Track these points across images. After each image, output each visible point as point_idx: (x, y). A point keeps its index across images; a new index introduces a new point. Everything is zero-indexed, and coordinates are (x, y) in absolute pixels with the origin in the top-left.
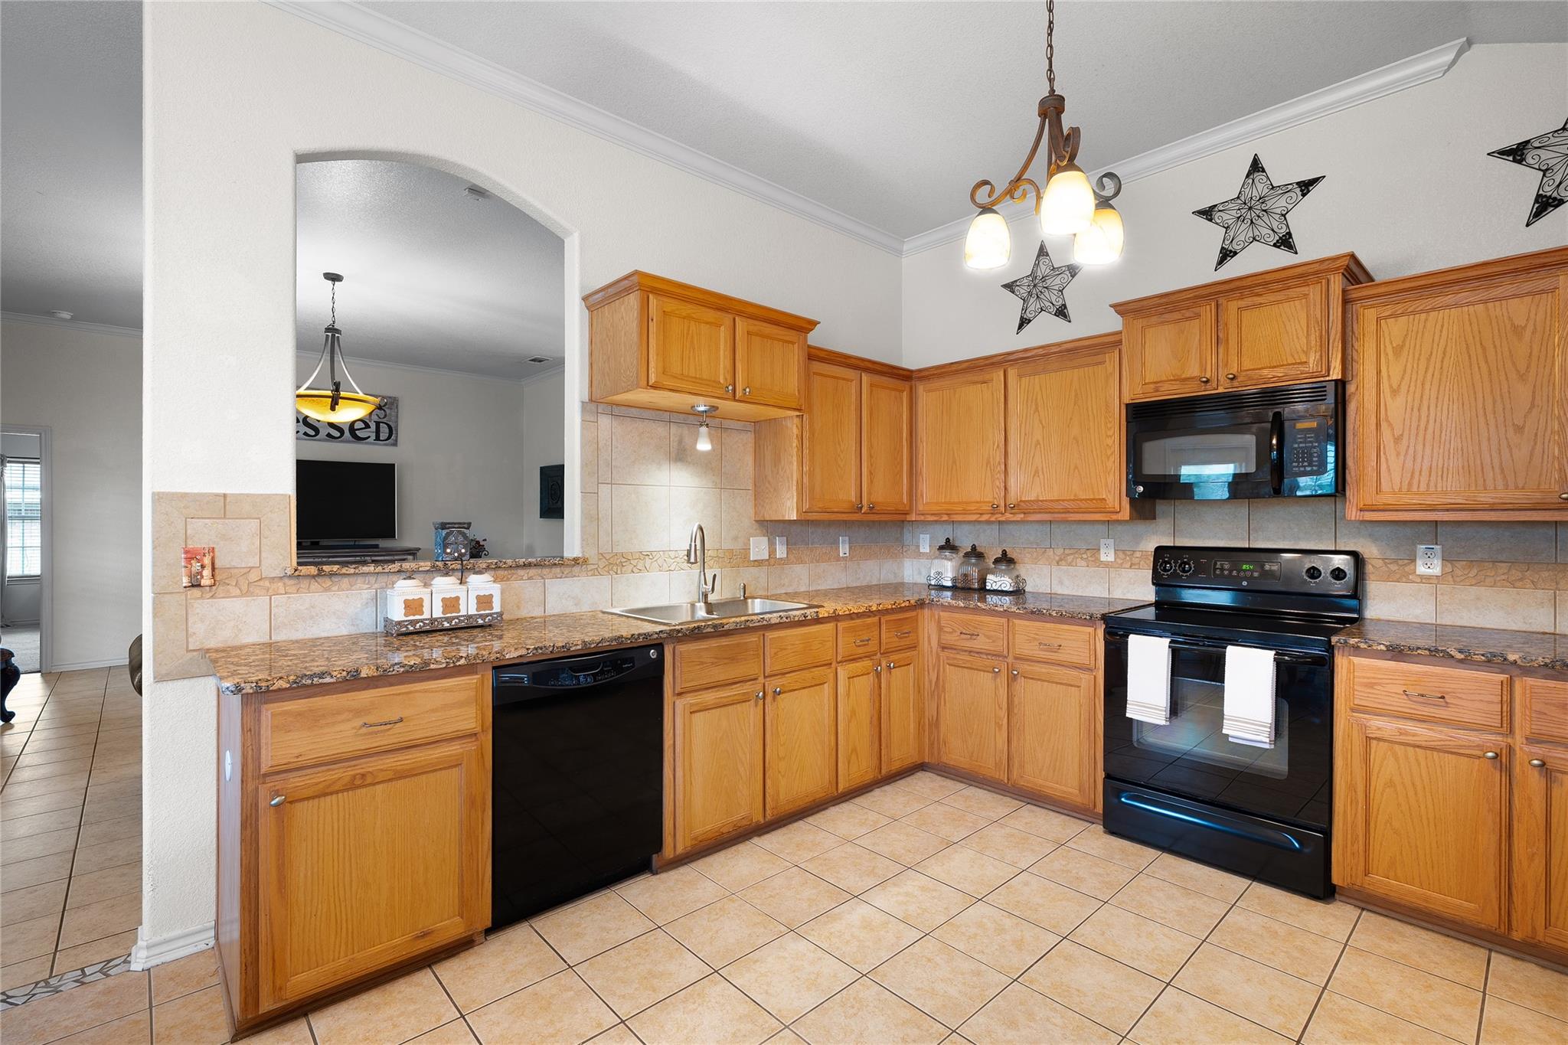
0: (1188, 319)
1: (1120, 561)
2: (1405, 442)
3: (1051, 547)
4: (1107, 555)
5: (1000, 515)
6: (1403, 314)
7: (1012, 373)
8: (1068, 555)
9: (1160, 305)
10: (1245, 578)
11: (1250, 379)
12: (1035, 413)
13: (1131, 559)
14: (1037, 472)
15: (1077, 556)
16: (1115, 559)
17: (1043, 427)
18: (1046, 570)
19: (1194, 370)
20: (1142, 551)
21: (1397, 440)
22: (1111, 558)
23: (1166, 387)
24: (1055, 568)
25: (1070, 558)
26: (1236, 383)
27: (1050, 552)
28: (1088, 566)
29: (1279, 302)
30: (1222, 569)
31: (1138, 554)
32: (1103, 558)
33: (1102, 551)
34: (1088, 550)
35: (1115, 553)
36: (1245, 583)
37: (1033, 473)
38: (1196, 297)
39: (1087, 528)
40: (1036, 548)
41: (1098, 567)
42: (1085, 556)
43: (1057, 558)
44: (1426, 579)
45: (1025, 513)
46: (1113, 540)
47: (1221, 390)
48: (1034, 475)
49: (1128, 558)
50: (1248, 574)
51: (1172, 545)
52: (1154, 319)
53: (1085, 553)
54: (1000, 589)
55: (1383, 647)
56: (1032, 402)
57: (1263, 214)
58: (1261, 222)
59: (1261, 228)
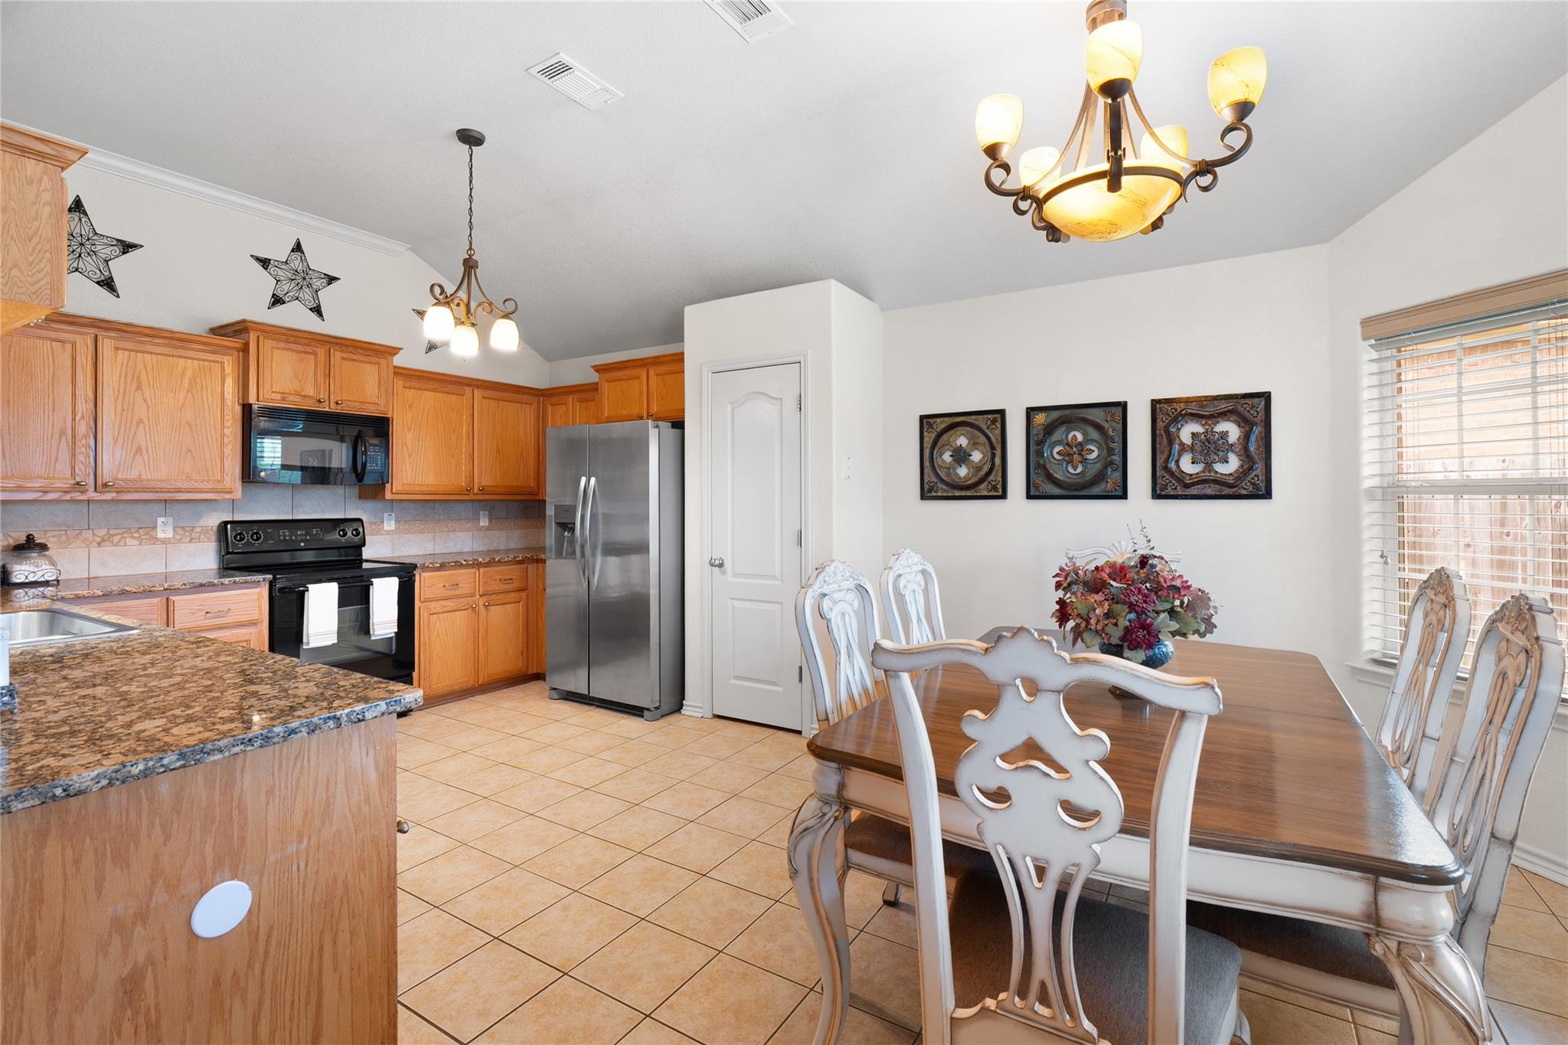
0: (306, 353)
1: (178, 537)
2: (413, 455)
3: (89, 529)
4: (165, 530)
5: (79, 494)
6: (414, 388)
8: (114, 535)
9: (285, 335)
10: (302, 541)
11: (348, 407)
12: (136, 390)
13: (191, 534)
14: (139, 450)
15: (125, 535)
16: (174, 535)
17: (148, 407)
18: (82, 553)
19: (310, 391)
20: (202, 527)
21: (410, 455)
22: (170, 534)
23: (291, 398)
24: (95, 551)
25: (116, 539)
26: (339, 407)
27: (88, 534)
28: (140, 545)
29: (366, 362)
30: (285, 536)
31: (198, 530)
32: (160, 535)
33: (159, 529)
34: (140, 528)
35: (174, 530)
36: (302, 544)
37: (133, 451)
38: (312, 339)
39: (140, 508)
40: (66, 531)
41: (154, 544)
42: (136, 535)
43: (99, 540)
44: (388, 532)
45: (117, 492)
46: (171, 518)
47: (327, 409)
48: (136, 453)
49: (187, 534)
50: (303, 538)
51: (231, 520)
52: (282, 345)
53: (137, 532)
54: (42, 579)
55: (438, 565)
56: (133, 379)
57: (310, 286)
58: (307, 290)
59: (306, 294)
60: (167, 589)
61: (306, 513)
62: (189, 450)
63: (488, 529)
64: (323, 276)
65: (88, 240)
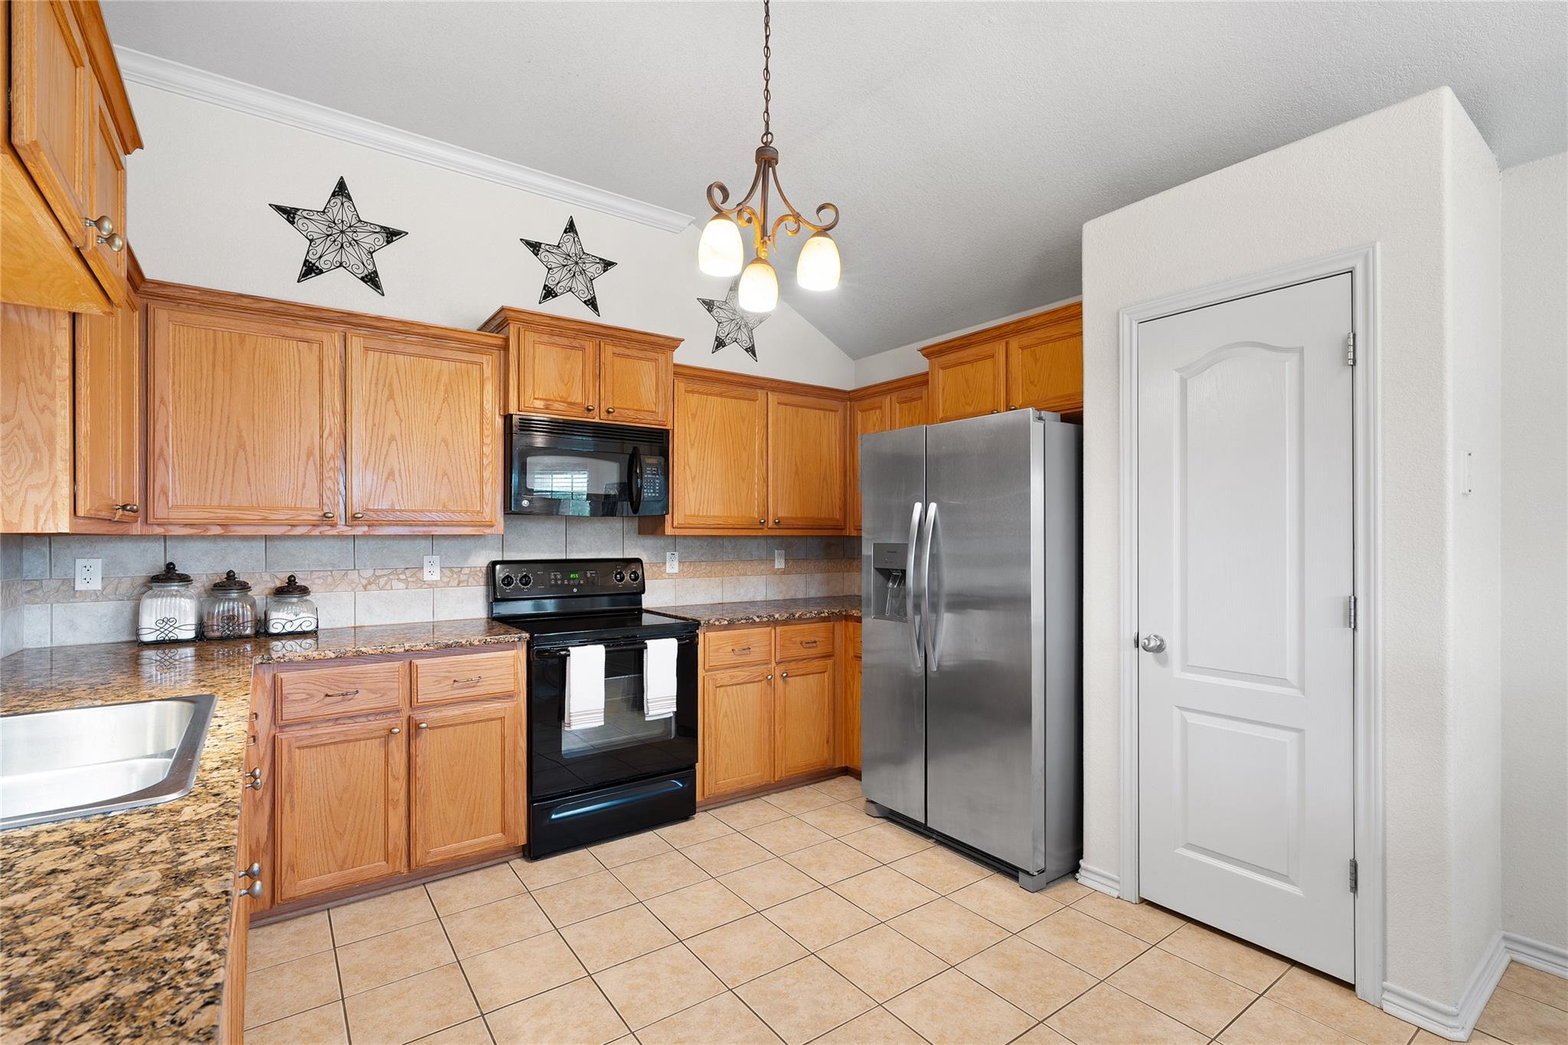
0: (574, 348)
1: (446, 580)
2: (696, 480)
3: (355, 569)
4: (432, 573)
5: (329, 528)
6: (698, 392)
7: (356, 344)
8: (380, 577)
9: (549, 325)
10: (575, 586)
11: (621, 416)
12: (388, 400)
13: (459, 577)
14: (391, 474)
15: (391, 577)
16: (441, 577)
17: (401, 420)
18: (348, 597)
19: (577, 397)
20: (471, 568)
21: (693, 479)
22: (436, 576)
23: (557, 406)
24: (360, 595)
25: (382, 581)
26: (610, 417)
27: (353, 575)
28: (407, 588)
30: (556, 579)
31: (466, 571)
32: (427, 577)
33: (426, 570)
34: (407, 569)
35: (441, 571)
36: (575, 590)
37: (385, 475)
38: (580, 330)
39: (405, 545)
40: (331, 571)
41: (421, 587)
42: (403, 577)
43: (365, 582)
44: (671, 575)
45: (369, 526)
46: (438, 557)
47: (597, 420)
48: (388, 478)
49: (455, 576)
50: (576, 582)
51: (501, 559)
52: (545, 338)
53: (404, 573)
54: (299, 629)
55: (726, 622)
56: (384, 386)
57: (583, 272)
58: (580, 278)
59: (579, 284)
60: (408, 651)
61: (581, 551)
62: (445, 474)
63: (784, 572)
64: (598, 261)
65: (350, 226)
